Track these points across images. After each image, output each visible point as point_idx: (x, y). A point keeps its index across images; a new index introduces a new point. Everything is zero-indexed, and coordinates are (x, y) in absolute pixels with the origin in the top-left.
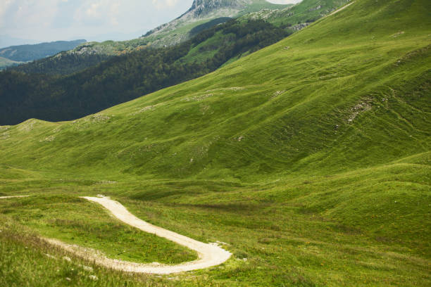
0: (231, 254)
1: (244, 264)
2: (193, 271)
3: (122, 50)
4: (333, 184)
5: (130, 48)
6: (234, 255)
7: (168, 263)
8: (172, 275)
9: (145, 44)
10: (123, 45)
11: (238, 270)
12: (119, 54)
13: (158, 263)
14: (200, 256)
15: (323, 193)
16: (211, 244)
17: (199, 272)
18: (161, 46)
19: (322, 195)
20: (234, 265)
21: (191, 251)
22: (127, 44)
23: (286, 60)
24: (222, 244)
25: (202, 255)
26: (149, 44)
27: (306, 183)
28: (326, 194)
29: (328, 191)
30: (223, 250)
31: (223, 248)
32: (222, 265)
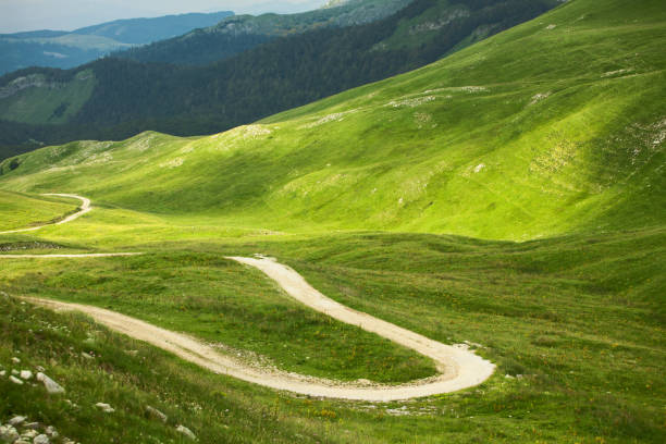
0: (494, 366)
1: (518, 385)
2: (432, 397)
3: (289, 29)
4: (638, 244)
5: (301, 26)
6: (500, 367)
7: (384, 381)
8: (394, 404)
9: (325, 20)
10: (291, 21)
11: (511, 398)
12: (285, 34)
13: (368, 382)
14: (439, 369)
15: (622, 259)
16: (456, 346)
17: (443, 400)
18: (350, 22)
19: (621, 263)
20: (502, 388)
21: (422, 357)
22: (298, 18)
23: (551, 46)
24: (474, 348)
25: (443, 366)
26: (331, 19)
27: (592, 242)
28: (629, 260)
29: (629, 256)
30: (479, 358)
31: (478, 354)
32: (482, 386)
